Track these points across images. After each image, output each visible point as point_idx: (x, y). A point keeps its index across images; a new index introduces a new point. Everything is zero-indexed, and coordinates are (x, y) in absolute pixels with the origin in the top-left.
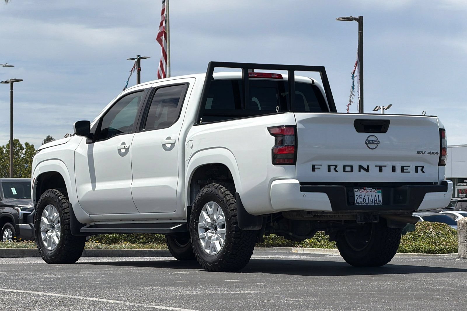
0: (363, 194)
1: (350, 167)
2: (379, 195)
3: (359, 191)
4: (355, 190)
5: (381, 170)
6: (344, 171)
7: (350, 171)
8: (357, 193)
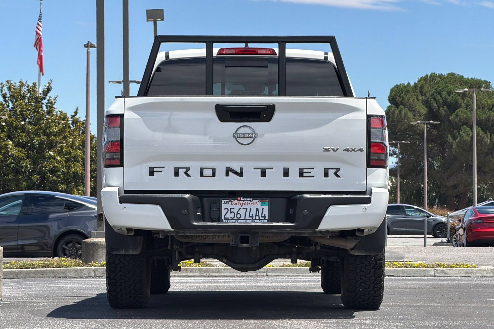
0: (237, 207)
1: (211, 171)
2: (263, 209)
3: (230, 203)
4: (223, 201)
5: (263, 174)
6: (202, 175)
7: (211, 175)
8: (226, 205)
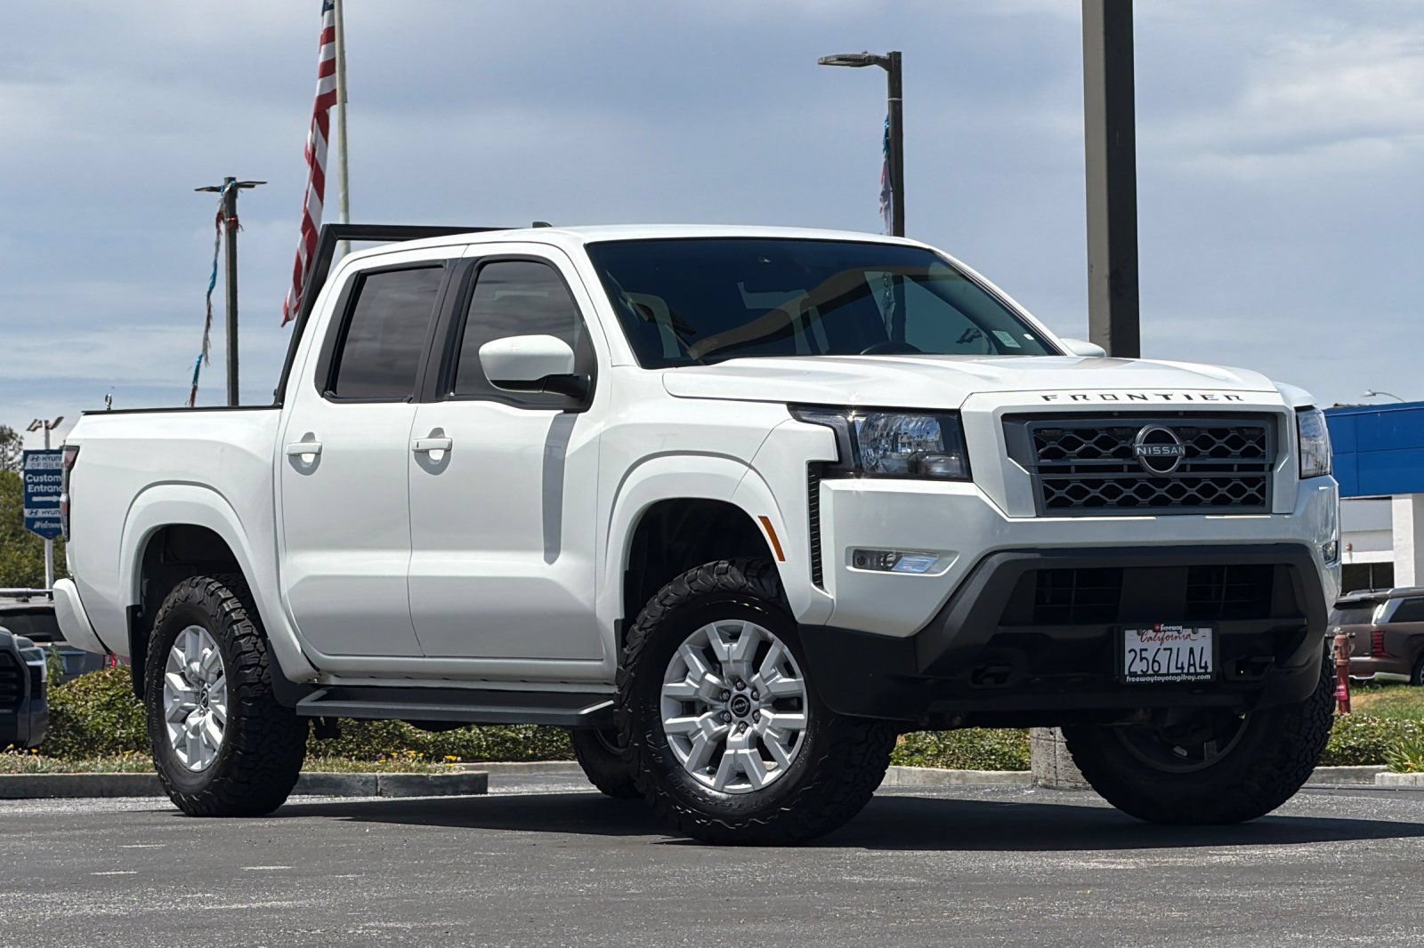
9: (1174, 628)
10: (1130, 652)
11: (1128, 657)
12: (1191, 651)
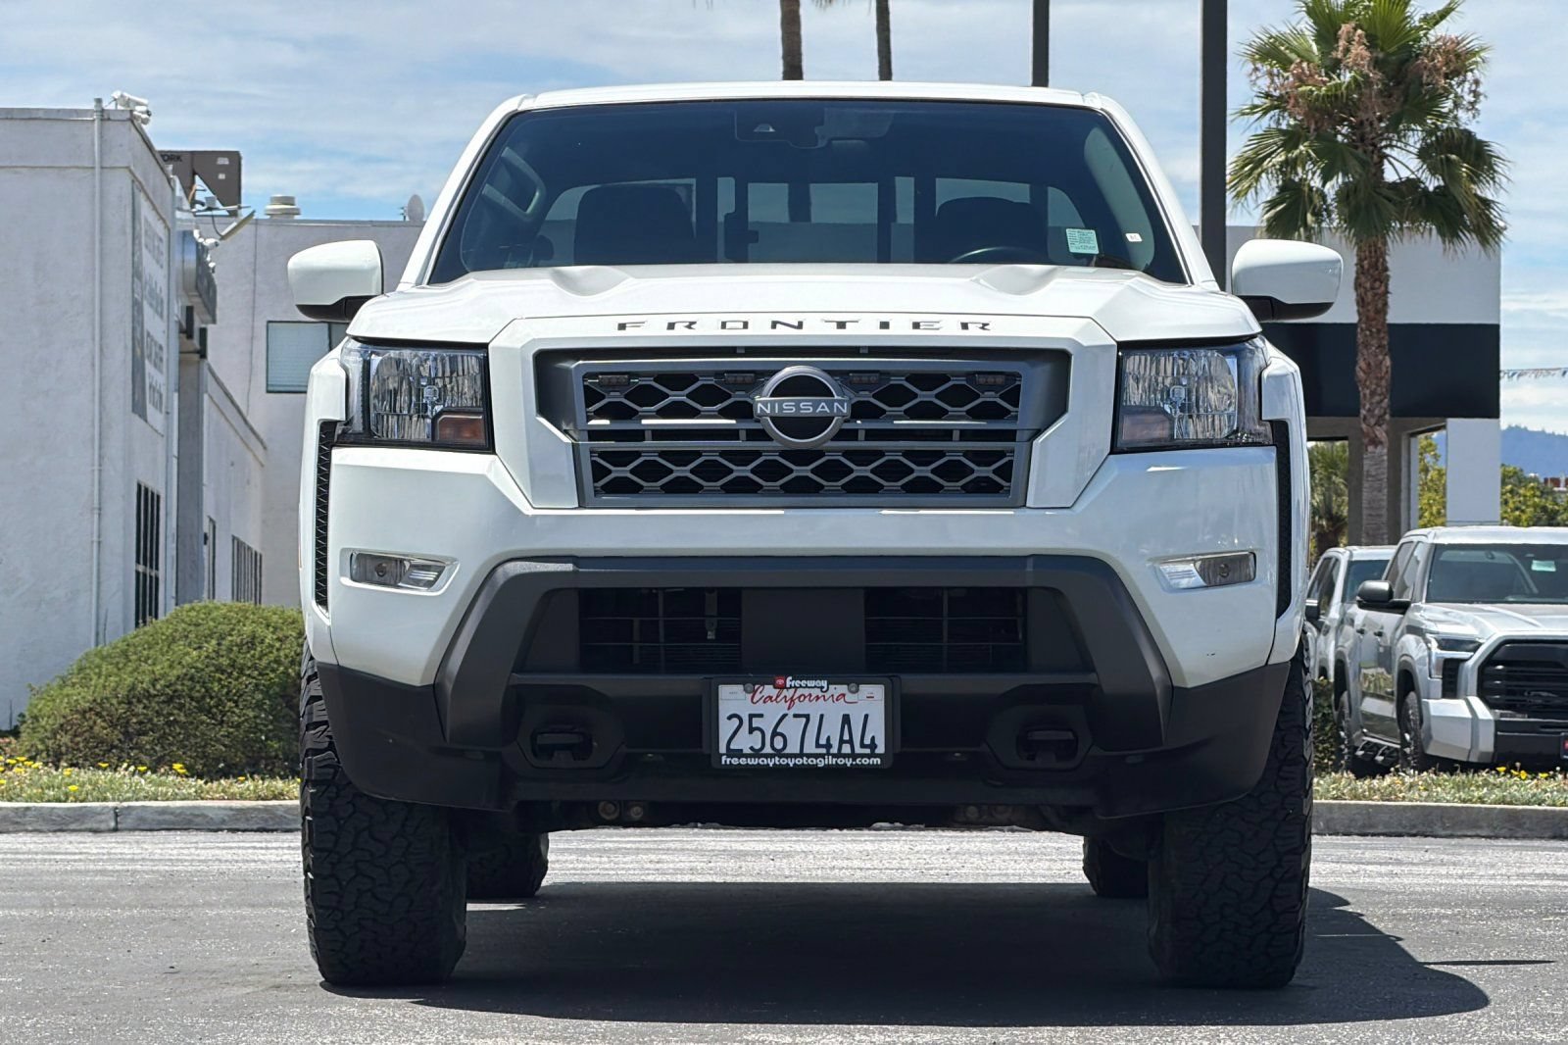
9: (811, 683)
10: (730, 718)
11: (726, 728)
12: (846, 719)
